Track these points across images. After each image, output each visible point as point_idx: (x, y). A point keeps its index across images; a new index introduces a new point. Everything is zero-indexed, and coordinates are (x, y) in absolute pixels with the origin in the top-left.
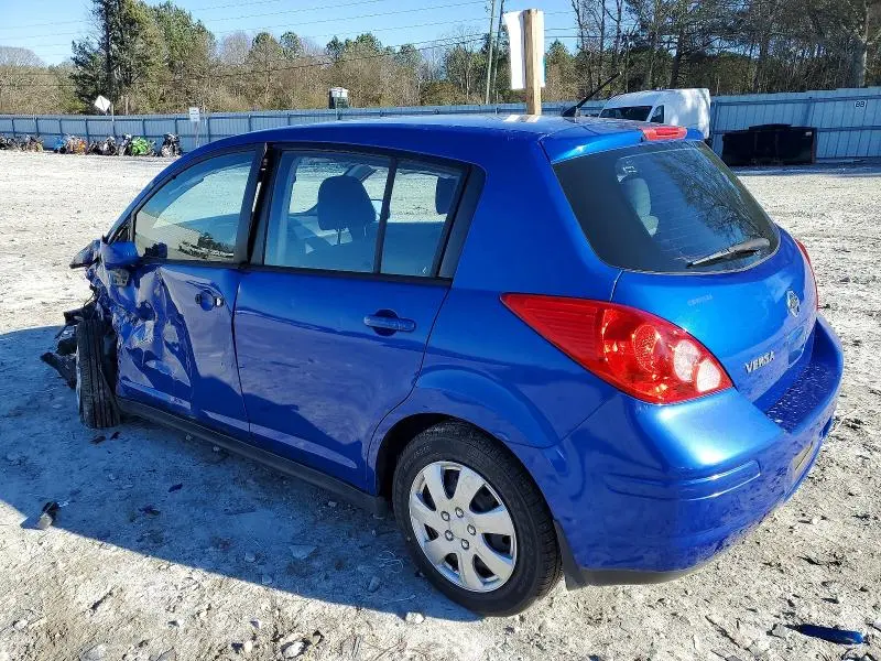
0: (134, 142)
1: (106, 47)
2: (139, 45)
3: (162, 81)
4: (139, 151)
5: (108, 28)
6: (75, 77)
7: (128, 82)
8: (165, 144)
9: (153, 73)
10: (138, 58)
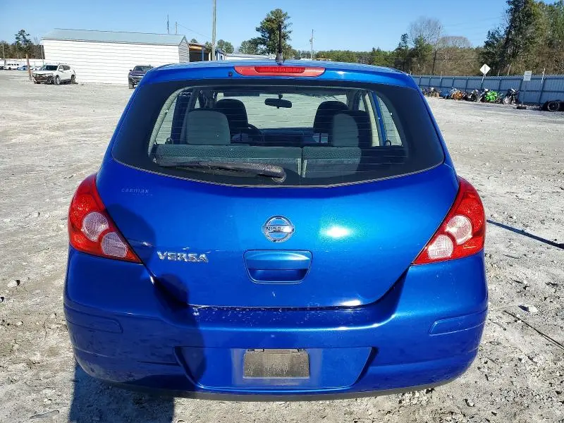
0: (489, 94)
1: (508, 33)
2: (530, 31)
3: (540, 54)
4: (490, 99)
5: (513, 21)
6: (484, 53)
7: (514, 55)
8: (507, 95)
9: (534, 49)
10: (528, 39)
